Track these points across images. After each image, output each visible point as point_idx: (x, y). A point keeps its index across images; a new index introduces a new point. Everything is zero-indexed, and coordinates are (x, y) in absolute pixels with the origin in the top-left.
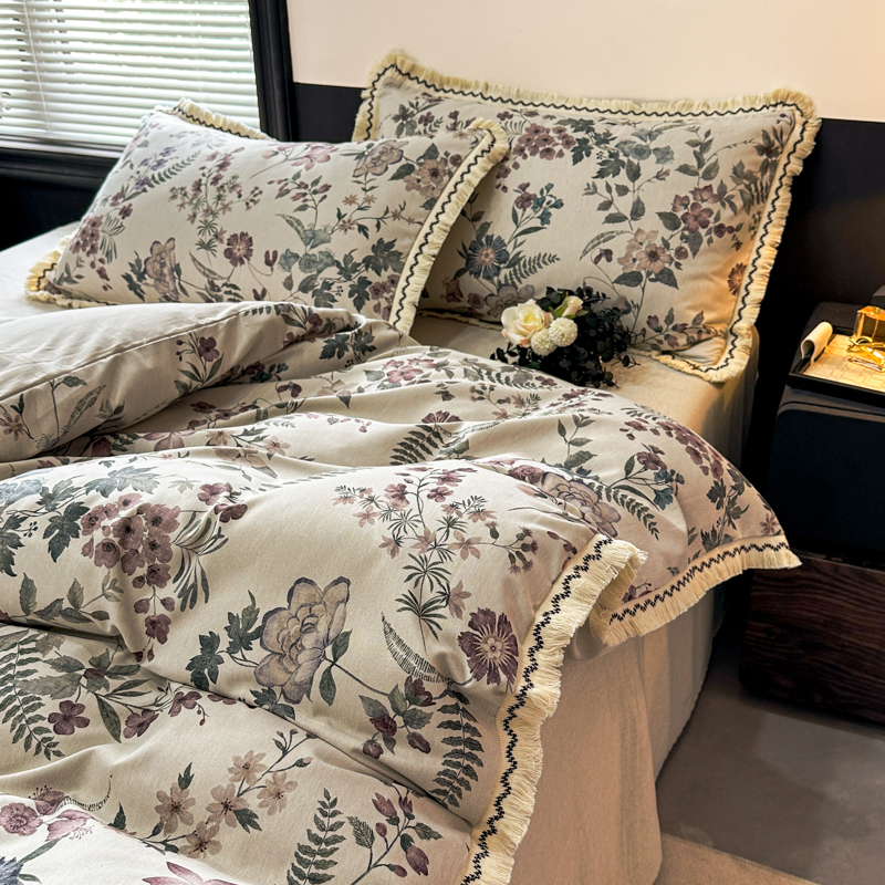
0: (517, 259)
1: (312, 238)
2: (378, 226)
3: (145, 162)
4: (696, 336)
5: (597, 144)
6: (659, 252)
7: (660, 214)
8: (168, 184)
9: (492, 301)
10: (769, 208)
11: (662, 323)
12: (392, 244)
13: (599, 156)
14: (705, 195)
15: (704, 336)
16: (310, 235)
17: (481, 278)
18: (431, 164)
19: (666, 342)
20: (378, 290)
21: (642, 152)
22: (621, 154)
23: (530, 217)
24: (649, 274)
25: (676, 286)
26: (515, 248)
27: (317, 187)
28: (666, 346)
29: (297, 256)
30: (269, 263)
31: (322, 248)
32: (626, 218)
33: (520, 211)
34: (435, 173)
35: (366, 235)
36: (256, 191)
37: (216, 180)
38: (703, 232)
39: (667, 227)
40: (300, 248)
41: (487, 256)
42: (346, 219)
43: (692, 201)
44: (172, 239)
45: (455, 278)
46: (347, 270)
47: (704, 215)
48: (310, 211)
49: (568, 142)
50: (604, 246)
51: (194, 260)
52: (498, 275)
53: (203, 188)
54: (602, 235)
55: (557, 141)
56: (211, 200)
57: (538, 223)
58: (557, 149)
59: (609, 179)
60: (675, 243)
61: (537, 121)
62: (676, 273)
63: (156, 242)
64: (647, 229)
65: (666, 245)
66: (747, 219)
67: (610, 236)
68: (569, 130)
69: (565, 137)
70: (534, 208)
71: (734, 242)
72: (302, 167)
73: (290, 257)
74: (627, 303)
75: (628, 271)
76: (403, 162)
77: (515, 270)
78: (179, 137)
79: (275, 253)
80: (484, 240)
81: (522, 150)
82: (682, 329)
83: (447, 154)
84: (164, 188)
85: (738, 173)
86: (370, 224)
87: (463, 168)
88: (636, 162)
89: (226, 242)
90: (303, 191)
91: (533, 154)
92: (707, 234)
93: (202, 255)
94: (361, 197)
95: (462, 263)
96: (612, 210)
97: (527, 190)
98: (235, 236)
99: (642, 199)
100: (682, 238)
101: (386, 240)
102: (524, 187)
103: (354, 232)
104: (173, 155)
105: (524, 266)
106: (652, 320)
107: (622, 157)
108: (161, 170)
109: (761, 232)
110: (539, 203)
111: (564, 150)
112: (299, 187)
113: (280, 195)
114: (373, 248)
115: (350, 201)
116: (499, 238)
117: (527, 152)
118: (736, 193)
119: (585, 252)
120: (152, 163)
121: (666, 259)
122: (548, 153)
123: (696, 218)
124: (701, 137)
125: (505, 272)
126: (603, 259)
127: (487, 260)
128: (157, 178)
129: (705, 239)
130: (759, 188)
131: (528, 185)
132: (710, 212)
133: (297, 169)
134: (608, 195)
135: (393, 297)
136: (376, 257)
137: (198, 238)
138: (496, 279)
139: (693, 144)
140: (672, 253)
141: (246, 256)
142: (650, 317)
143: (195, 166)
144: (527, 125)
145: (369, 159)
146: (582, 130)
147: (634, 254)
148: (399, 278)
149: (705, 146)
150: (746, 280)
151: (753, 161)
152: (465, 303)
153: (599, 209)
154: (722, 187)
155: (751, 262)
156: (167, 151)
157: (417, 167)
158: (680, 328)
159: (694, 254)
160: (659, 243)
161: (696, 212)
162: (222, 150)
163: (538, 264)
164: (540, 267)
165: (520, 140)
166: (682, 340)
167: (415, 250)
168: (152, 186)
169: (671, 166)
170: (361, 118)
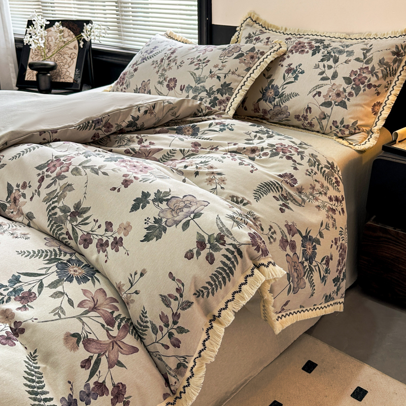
1: (199, 80)
2: (225, 77)
3: (146, 52)
4: (353, 131)
5: (323, 48)
6: (341, 93)
7: (344, 78)
8: (152, 59)
9: (271, 112)
10: (396, 79)
11: (338, 124)
12: (229, 84)
13: (323, 53)
15: (357, 131)
16: (198, 79)
17: (267, 102)
18: (251, 54)
19: (340, 133)
20: (221, 103)
21: (341, 52)
22: (332, 52)
23: (290, 77)
24: (335, 102)
25: (346, 108)
27: (205, 61)
28: (340, 135)
29: (192, 87)
30: (181, 90)
31: (202, 84)
32: (329, 79)
33: (286, 75)
34: (252, 57)
35: (220, 80)
36: (182, 62)
37: (169, 58)
39: (346, 83)
40: (193, 84)
41: (271, 93)
42: (213, 73)
43: (359, 73)
44: (149, 80)
45: (257, 102)
46: (209, 94)
47: (363, 79)
48: (200, 70)
50: (318, 90)
51: (156, 88)
52: (274, 101)
53: (164, 61)
54: (318, 85)
55: (307, 47)
56: (165, 65)
57: (292, 80)
58: (306, 50)
61: (301, 40)
63: (144, 81)
64: (337, 84)
65: (345, 90)
66: (384, 83)
68: (313, 43)
70: (292, 73)
71: (376, 92)
72: (201, 53)
73: (190, 87)
74: (325, 115)
75: (327, 101)
76: (240, 52)
77: (281, 99)
78: (161, 42)
79: (184, 86)
80: (270, 86)
81: (292, 51)
82: (347, 127)
83: (259, 51)
84: (150, 61)
85: (381, 62)
86: (222, 76)
87: (265, 56)
88: (337, 56)
89: (167, 81)
90: (199, 62)
91: (296, 52)
92: (363, 87)
93: (159, 86)
94: (220, 65)
95: (261, 96)
96: (324, 75)
97: (291, 66)
98: (171, 79)
99: (337, 71)
101: (227, 83)
102: (290, 65)
103: (215, 79)
104: (157, 49)
105: (285, 97)
106: (335, 122)
107: (332, 54)
108: (151, 54)
110: (295, 72)
111: (309, 51)
112: (198, 61)
113: (191, 64)
114: (222, 85)
115: (216, 66)
116: (277, 85)
117: (294, 52)
119: (310, 92)
120: (149, 52)
121: (344, 96)
123: (359, 80)
124: (368, 47)
125: (277, 100)
126: (317, 95)
127: (271, 95)
128: (149, 57)
129: (362, 89)
130: (391, 70)
133: (200, 54)
134: (323, 69)
135: (227, 106)
136: (222, 89)
137: (158, 80)
138: (273, 102)
141: (174, 87)
142: (334, 121)
143: (163, 52)
144: (297, 41)
145: (227, 51)
146: (319, 43)
147: (330, 94)
148: (231, 98)
149: (368, 51)
150: (381, 109)
151: (389, 58)
152: (261, 113)
153: (319, 75)
154: (373, 68)
155: (384, 101)
156: (155, 48)
157: (245, 55)
158: (346, 127)
159: (356, 95)
160: (341, 90)
161: (360, 78)
162: (174, 47)
163: (291, 97)
164: (291, 98)
165: (292, 47)
166: (347, 132)
167: (239, 87)
168: (146, 60)
169: (352, 58)
170: (234, 38)
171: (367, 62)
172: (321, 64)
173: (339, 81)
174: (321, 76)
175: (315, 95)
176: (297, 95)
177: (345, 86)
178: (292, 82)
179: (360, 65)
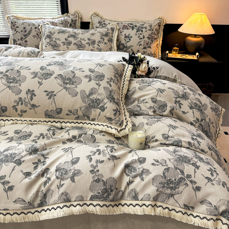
0: (126, 47)
14: (153, 34)
21: (142, 28)
23: (127, 40)
26: (126, 45)
33: (125, 39)
38: (153, 39)
49: (130, 27)
50: (140, 43)
57: (129, 40)
59: (138, 32)
60: (150, 42)
62: (151, 46)
67: (140, 42)
69: (129, 26)
91: (125, 29)
99: (144, 35)
100: (151, 41)
102: (125, 35)
109: (159, 38)
117: (124, 29)
118: (156, 33)
119: (137, 45)
122: (128, 29)
126: (140, 46)
131: (126, 34)
132: (153, 36)
139: (149, 26)
140: (150, 43)
169: (147, 30)
172: (137, 33)
174: (139, 38)
175: (140, 45)
177: (148, 40)
178: (129, 41)
179: (151, 32)
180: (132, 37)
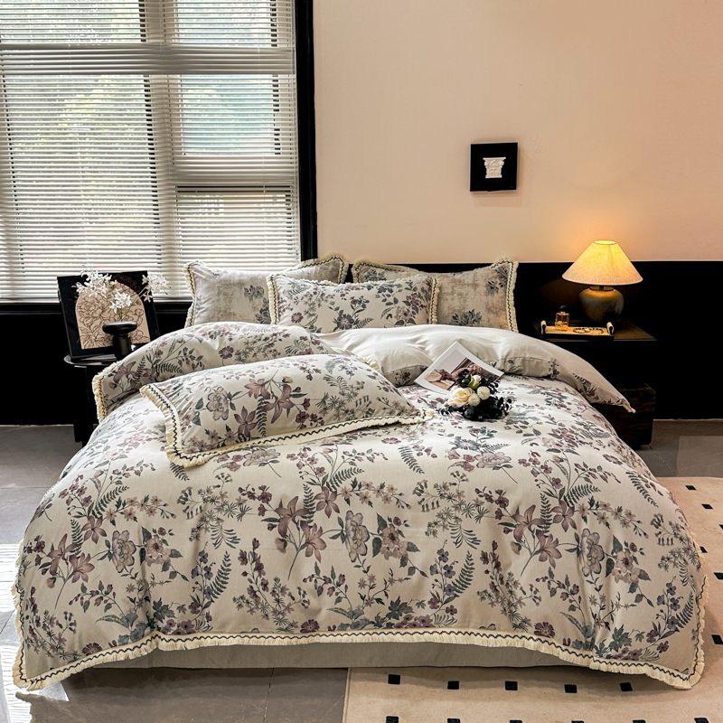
171: (415, 289)
172: (380, 294)
173: (401, 304)
176: (371, 320)
180: (368, 302)
